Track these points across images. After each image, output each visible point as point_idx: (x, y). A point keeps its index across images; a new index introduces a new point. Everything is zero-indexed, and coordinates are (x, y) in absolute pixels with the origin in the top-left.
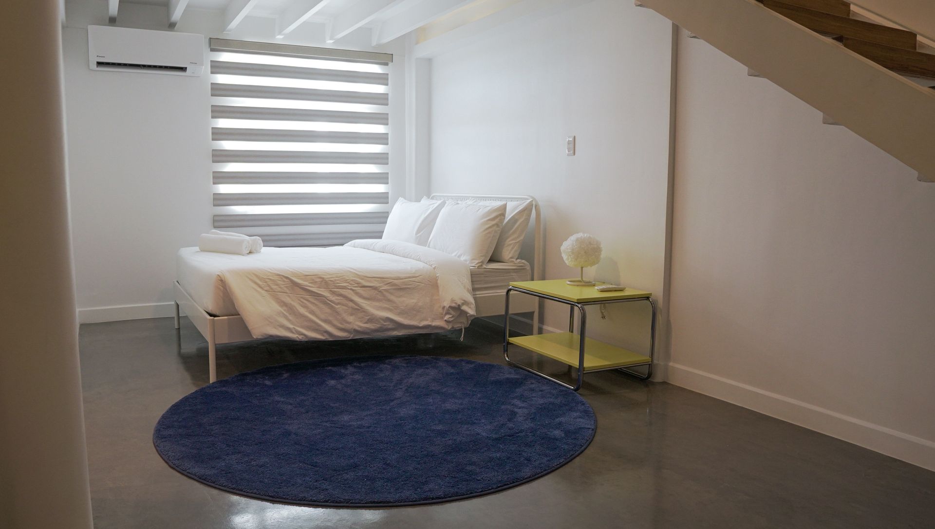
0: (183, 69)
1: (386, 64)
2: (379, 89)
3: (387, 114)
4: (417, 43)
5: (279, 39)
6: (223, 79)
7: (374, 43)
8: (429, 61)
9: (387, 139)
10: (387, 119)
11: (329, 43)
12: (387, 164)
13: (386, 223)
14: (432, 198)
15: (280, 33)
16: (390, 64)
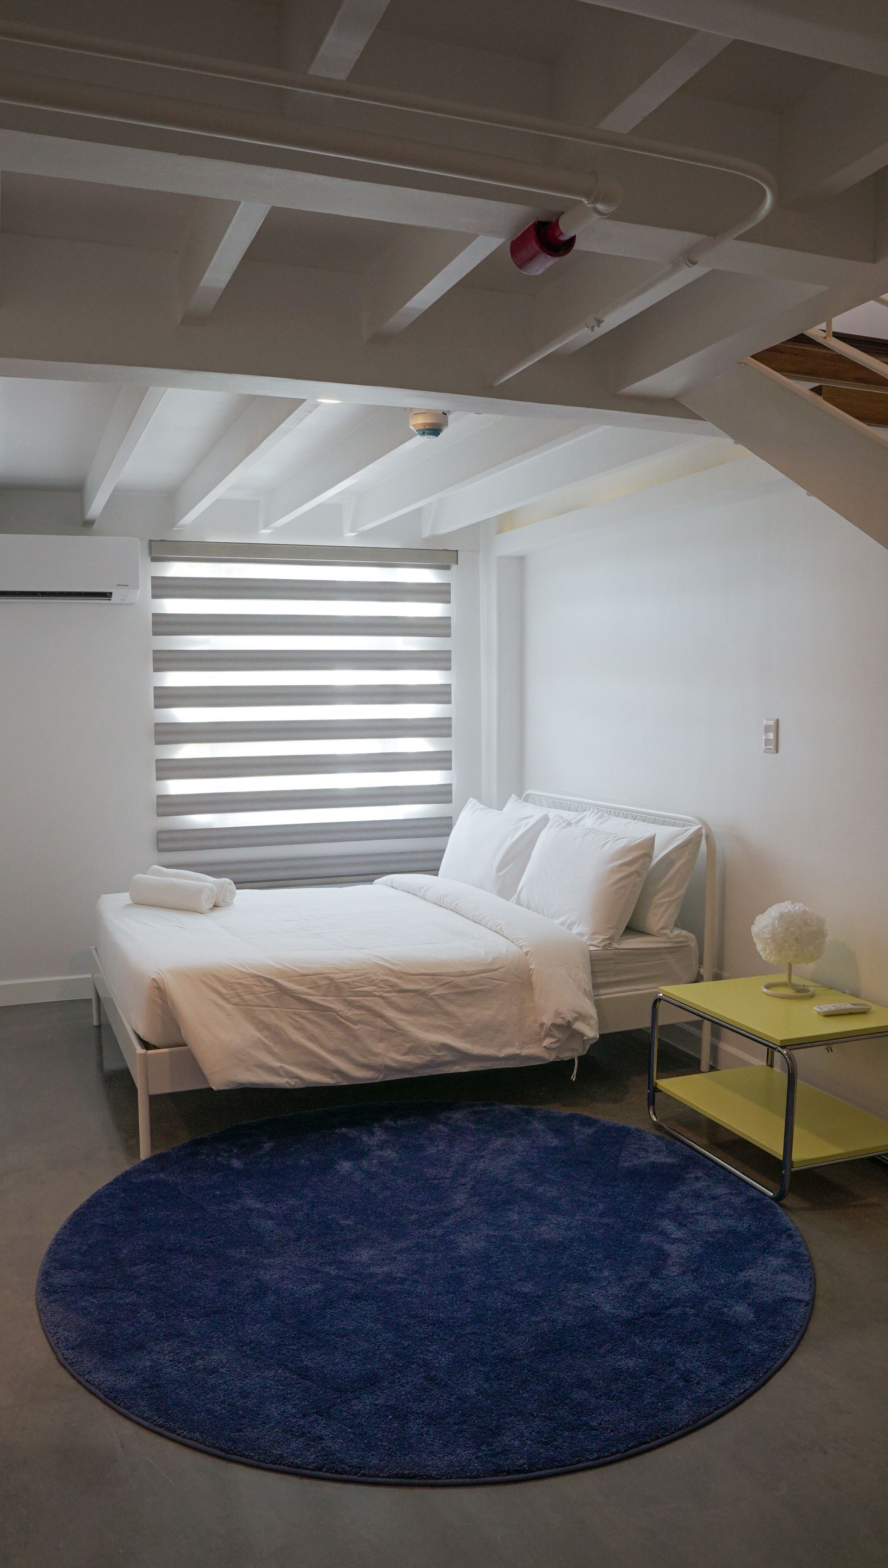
0: (106, 595)
1: (448, 568)
2: (433, 610)
3: (450, 652)
4: (499, 533)
5: (265, 536)
6: (173, 606)
7: (426, 533)
8: (521, 560)
9: (449, 694)
10: (449, 660)
11: (349, 539)
12: (450, 736)
13: (448, 835)
14: (526, 800)
15: (266, 527)
16: (454, 567)
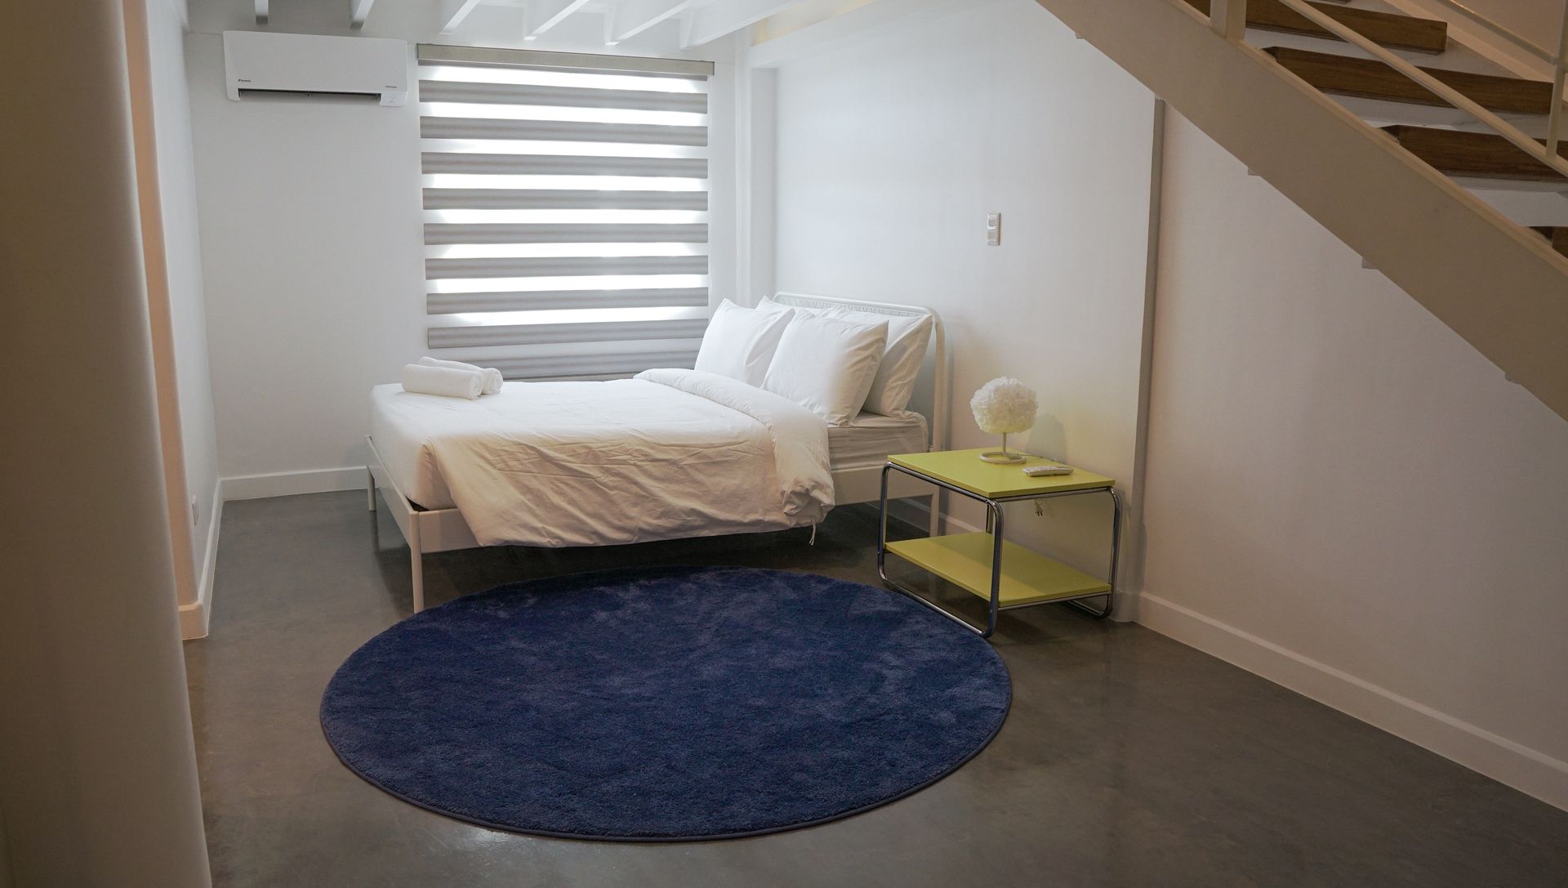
0: (376, 97)
1: (704, 78)
2: (692, 119)
3: (706, 160)
4: (754, 44)
5: (529, 43)
6: (439, 109)
7: (684, 44)
8: (774, 72)
9: (706, 201)
10: (706, 168)
11: (610, 47)
12: (706, 241)
13: (702, 336)
14: (777, 300)
15: (529, 34)
16: (710, 78)
